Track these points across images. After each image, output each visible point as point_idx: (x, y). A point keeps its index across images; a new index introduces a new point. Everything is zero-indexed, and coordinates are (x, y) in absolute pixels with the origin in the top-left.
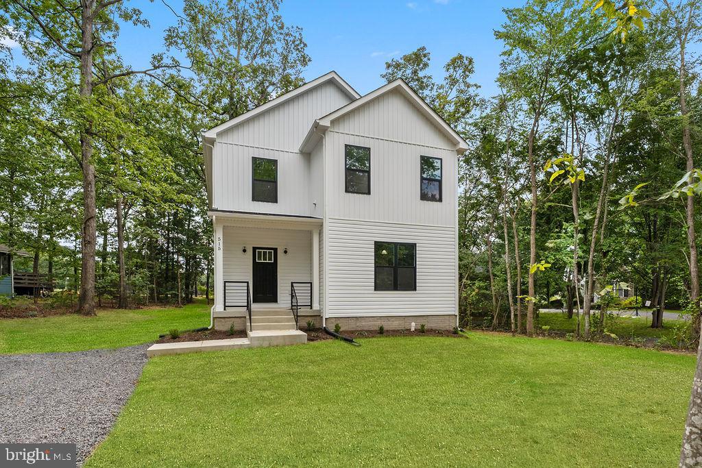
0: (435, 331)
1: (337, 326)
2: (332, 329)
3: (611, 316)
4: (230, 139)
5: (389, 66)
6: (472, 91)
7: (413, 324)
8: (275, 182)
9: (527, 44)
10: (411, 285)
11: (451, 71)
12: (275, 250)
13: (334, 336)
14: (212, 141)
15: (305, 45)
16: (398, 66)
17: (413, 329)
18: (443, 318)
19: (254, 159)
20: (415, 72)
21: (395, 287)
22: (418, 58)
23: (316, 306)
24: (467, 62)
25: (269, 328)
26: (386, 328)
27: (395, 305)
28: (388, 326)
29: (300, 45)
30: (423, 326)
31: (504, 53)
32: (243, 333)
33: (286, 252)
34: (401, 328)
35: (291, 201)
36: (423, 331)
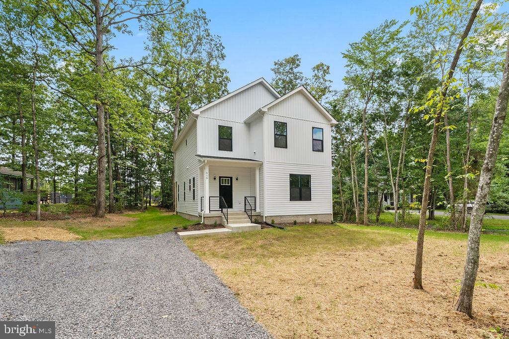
0: (322, 223)
1: (273, 221)
2: (270, 222)
3: (409, 214)
4: (207, 115)
5: (276, 64)
6: (327, 84)
7: (311, 219)
8: (231, 140)
9: (360, 62)
10: (308, 198)
11: (316, 71)
12: (231, 178)
13: (272, 226)
14: (197, 116)
15: (224, 48)
16: (281, 65)
17: (310, 222)
18: (324, 216)
19: (220, 126)
20: (291, 69)
21: (300, 199)
22: (294, 61)
23: (258, 210)
24: (325, 68)
25: (236, 223)
27: (301, 208)
28: (299, 220)
29: (220, 47)
30: (316, 220)
31: (348, 66)
32: (221, 226)
33: (237, 179)
34: (304, 221)
35: (239, 150)
36: (316, 223)
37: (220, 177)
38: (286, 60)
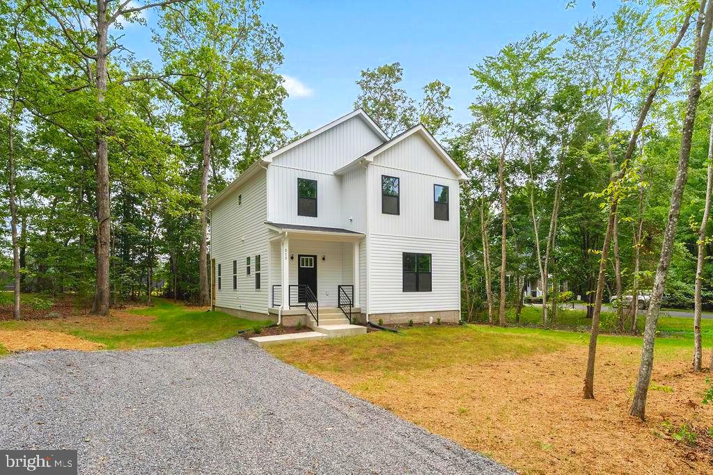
0: (446, 323)
1: (380, 321)
2: (376, 323)
3: (561, 310)
4: (280, 163)
5: (364, 74)
6: (446, 112)
7: (431, 318)
8: (316, 200)
9: (496, 85)
10: (428, 287)
11: (429, 92)
12: (315, 257)
13: (380, 328)
14: (267, 165)
15: (282, 45)
16: (372, 76)
17: (431, 322)
18: (449, 313)
19: (300, 180)
20: (388, 83)
21: (417, 288)
22: (391, 71)
23: (357, 305)
24: (443, 89)
25: (329, 324)
26: (415, 321)
27: (418, 303)
28: (416, 319)
30: (439, 320)
31: (476, 88)
32: (305, 328)
33: (324, 259)
34: (421, 321)
35: (327, 216)
36: (438, 323)
37: (299, 256)
38: (380, 70)
